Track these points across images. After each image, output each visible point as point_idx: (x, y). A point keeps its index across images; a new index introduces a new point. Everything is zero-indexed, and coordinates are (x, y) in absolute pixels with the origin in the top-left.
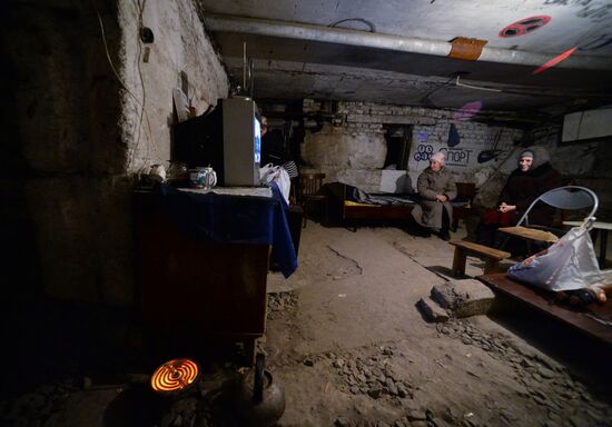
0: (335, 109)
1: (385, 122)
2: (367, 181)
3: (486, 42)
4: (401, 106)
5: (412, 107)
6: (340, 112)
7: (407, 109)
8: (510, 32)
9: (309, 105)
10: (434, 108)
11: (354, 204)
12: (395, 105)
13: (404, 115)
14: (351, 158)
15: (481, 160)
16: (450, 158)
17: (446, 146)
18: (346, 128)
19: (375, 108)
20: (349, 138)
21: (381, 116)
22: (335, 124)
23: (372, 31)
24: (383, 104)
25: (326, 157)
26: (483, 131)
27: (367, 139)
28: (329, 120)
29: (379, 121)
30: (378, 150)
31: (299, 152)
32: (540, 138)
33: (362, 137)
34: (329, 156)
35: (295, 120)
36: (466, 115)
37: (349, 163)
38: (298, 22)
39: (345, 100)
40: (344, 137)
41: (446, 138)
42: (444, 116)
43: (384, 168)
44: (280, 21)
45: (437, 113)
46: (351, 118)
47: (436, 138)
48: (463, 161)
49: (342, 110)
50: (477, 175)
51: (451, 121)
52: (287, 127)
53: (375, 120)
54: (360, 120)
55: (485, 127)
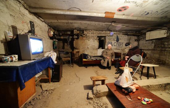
0: (83, 32)
1: (98, 35)
2: (93, 52)
3: (115, 13)
4: (102, 31)
5: (106, 31)
6: (85, 33)
7: (104, 32)
8: (120, 10)
9: (75, 32)
10: (112, 31)
11: (86, 60)
12: (101, 31)
13: (103, 34)
14: (88, 46)
15: (126, 45)
16: (117, 45)
17: (116, 42)
18: (87, 38)
19: (95, 32)
20: (87, 40)
21: (97, 34)
22: (83, 37)
23: (81, 11)
24: (97, 30)
25: (81, 46)
26: (126, 37)
27: (93, 41)
28: (82, 36)
29: (96, 35)
30: (96, 44)
31: (73, 45)
32: (142, 39)
33: (91, 40)
34: (82, 46)
35: (71, 36)
36: (121, 33)
37: (88, 48)
38: (58, 9)
39: (86, 30)
40: (86, 40)
41: (116, 39)
42: (115, 34)
43: (98, 49)
44: (53, 9)
45: (112, 33)
46: (88, 35)
47: (113, 40)
48: (121, 46)
49: (85, 32)
50: (125, 50)
51: (117, 35)
52: (69, 38)
53: (95, 35)
54: (90, 35)
55: (126, 36)
